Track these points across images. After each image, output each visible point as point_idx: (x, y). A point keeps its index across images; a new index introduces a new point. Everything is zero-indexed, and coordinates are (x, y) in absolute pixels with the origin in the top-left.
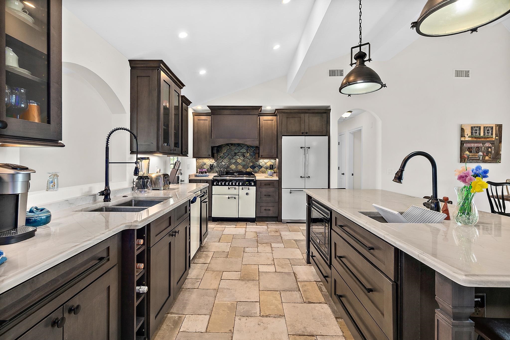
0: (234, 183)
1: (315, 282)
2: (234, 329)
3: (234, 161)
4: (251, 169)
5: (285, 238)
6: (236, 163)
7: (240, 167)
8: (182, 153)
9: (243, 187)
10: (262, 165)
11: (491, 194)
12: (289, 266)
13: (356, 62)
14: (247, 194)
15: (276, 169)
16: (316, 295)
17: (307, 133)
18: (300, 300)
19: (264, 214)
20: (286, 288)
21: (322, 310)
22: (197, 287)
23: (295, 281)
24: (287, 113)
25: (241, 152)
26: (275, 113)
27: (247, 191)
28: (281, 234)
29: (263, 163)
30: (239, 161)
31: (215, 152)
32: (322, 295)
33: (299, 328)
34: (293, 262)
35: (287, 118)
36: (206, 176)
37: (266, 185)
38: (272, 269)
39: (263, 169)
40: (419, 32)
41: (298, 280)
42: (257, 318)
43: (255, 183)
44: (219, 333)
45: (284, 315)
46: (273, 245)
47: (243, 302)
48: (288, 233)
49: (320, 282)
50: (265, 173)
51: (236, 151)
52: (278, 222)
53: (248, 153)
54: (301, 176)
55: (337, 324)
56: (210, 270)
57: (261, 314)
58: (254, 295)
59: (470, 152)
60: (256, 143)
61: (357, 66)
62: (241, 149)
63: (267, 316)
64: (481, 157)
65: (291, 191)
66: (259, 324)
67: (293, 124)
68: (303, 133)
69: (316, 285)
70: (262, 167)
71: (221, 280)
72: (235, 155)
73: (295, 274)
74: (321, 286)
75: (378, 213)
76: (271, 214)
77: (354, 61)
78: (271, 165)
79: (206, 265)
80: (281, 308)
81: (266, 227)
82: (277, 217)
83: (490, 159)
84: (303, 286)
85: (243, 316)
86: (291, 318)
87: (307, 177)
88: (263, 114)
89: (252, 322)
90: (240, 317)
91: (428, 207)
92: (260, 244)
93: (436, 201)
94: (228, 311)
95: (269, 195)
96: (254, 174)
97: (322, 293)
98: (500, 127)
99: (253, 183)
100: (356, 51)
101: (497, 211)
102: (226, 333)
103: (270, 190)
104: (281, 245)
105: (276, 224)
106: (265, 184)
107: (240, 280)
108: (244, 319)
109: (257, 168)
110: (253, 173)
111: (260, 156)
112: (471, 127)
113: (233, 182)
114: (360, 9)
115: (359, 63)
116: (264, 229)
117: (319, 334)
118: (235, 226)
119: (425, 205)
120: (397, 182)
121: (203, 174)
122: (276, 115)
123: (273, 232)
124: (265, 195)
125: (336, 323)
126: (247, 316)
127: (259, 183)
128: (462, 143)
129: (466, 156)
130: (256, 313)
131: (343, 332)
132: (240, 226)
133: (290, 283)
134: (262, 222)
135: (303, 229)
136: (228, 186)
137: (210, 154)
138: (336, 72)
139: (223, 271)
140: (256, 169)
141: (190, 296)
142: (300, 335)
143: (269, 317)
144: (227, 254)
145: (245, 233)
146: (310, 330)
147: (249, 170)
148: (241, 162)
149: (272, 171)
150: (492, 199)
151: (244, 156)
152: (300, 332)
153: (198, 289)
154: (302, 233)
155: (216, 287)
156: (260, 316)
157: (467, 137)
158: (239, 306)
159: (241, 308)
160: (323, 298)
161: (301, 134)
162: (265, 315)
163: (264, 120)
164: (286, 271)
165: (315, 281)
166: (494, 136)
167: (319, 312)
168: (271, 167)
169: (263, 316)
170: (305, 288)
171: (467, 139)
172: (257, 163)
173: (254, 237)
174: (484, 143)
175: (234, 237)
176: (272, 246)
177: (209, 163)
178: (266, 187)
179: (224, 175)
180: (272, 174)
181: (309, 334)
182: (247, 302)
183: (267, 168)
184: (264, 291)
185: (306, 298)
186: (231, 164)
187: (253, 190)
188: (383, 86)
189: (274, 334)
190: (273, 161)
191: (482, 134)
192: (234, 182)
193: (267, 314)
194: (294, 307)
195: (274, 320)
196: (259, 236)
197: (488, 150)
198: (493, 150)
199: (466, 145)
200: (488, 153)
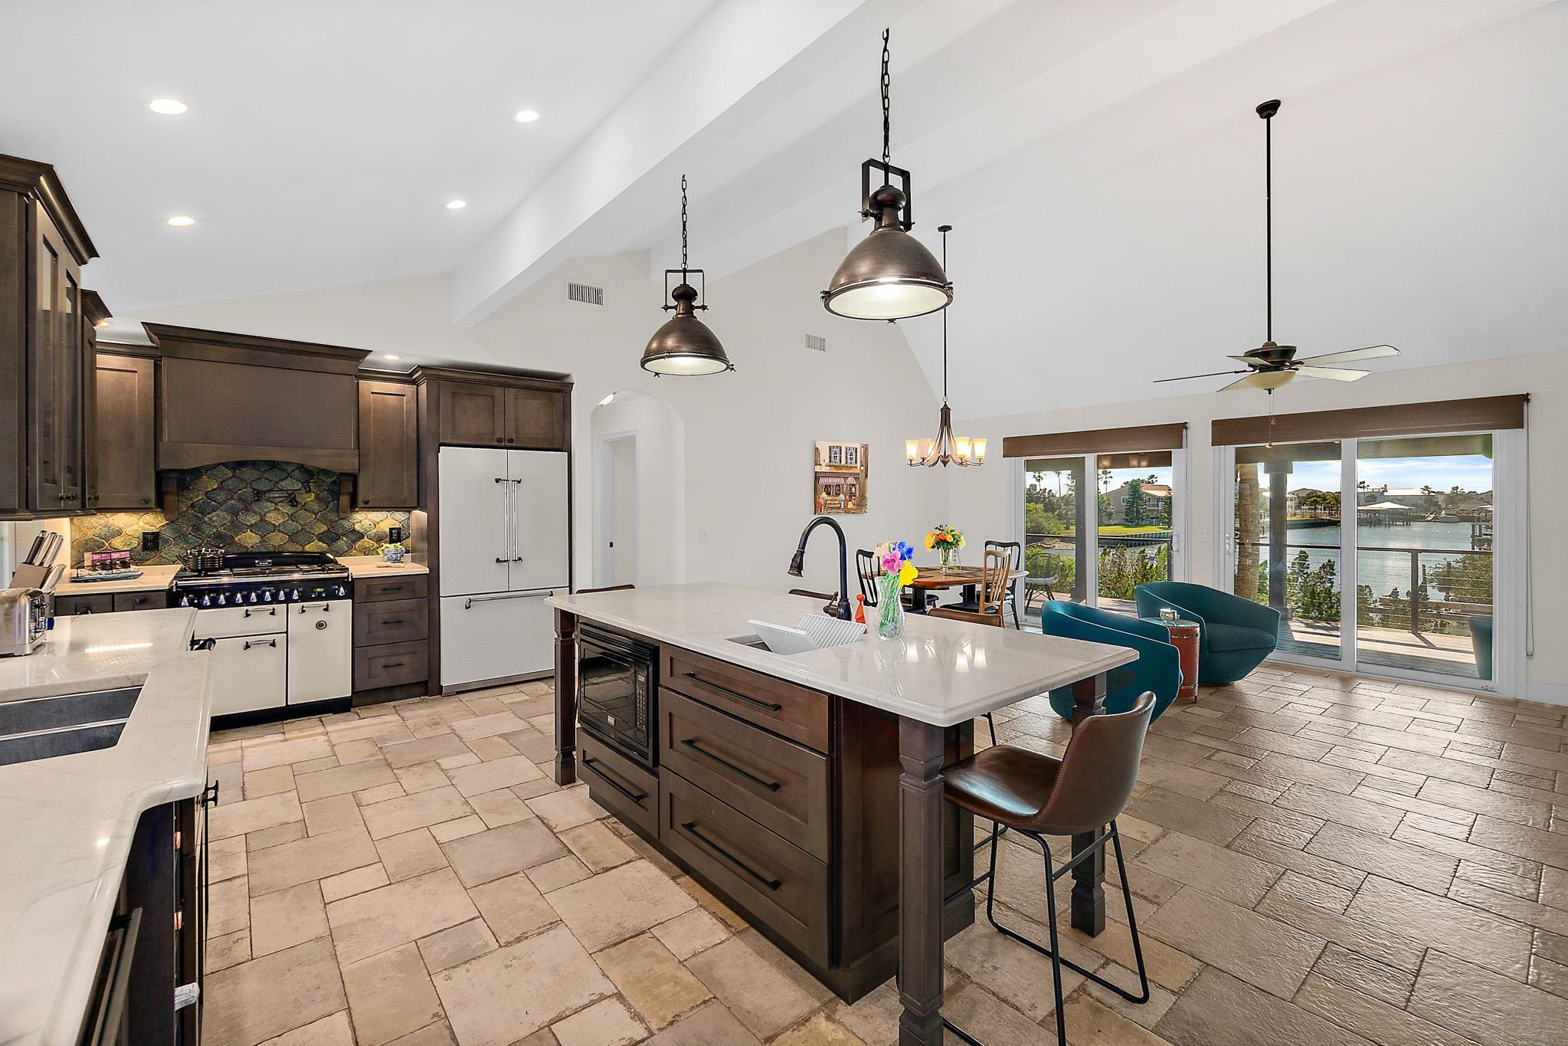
0: (268, 593)
1: (598, 822)
2: (443, 1007)
3: (252, 519)
4: (321, 543)
5: (471, 736)
6: (263, 527)
7: (277, 540)
8: (83, 507)
9: (305, 604)
10: (361, 531)
11: (862, 572)
12: (515, 804)
13: (677, 306)
14: (320, 625)
15: (409, 541)
16: (613, 850)
17: (511, 440)
18: (581, 873)
19: (383, 680)
20: (536, 859)
21: (638, 875)
22: (246, 957)
23: (552, 835)
24: (452, 380)
25: (281, 490)
26: (411, 375)
27: (322, 616)
28: (454, 728)
29: (366, 523)
30: (273, 518)
31: (169, 489)
32: (625, 845)
33: (607, 930)
34: (524, 794)
35: (454, 393)
36: (126, 578)
37: (387, 592)
38: (474, 826)
39: (366, 542)
40: (827, 307)
41: (555, 831)
42: (495, 953)
43: (352, 587)
44: (405, 1037)
45: (561, 920)
46: (445, 763)
47: (432, 934)
48: (471, 722)
49: (608, 817)
50: (374, 552)
51: (262, 486)
52: (427, 697)
53: (310, 491)
54: (498, 559)
55: (680, 890)
56: (264, 892)
57: (502, 942)
58: (455, 905)
59: (828, 494)
60: (350, 464)
61: (680, 316)
62: (282, 480)
63: (518, 940)
64: (843, 503)
65: (470, 602)
66: (507, 967)
67: (472, 415)
68: (500, 440)
69: (603, 827)
70: (361, 536)
71: (326, 904)
72: (256, 501)
73: (541, 820)
74: (616, 826)
75: (757, 636)
76: (405, 675)
77: (672, 302)
78: (394, 529)
79: (237, 882)
80: (546, 907)
81: (395, 717)
82: (425, 683)
83: (854, 507)
84: (574, 841)
85: (454, 967)
86: (579, 919)
87: (515, 561)
88: (375, 375)
89: (486, 970)
90: (445, 973)
91: (833, 615)
92: (402, 771)
93: (845, 604)
94: (402, 975)
95: (399, 622)
96: (332, 557)
97: (624, 841)
98: (866, 448)
99: (342, 589)
100: (676, 281)
101: (872, 602)
102: (427, 1026)
103: (403, 604)
104: (469, 758)
105: (423, 701)
106: (384, 590)
107: (390, 884)
108: (460, 974)
109: (344, 539)
110: (328, 555)
111: (361, 504)
112: (830, 447)
113: (264, 592)
114: (684, 190)
115: (683, 310)
116: (393, 724)
117: (653, 925)
118: (280, 737)
119: (826, 612)
120: (796, 575)
121: (114, 571)
122: (414, 382)
123: (428, 729)
124: (385, 623)
125: (677, 888)
126: (466, 963)
127: (364, 587)
128: (817, 476)
129: (823, 503)
130: (487, 944)
131: (697, 900)
132: (301, 730)
133: (539, 843)
134: (374, 706)
135: (511, 703)
136: (246, 608)
137: (152, 495)
138: (586, 291)
139: (320, 880)
140: (342, 543)
141: (233, 990)
142: (616, 944)
143: (526, 938)
144: (300, 826)
145: (333, 750)
146: (631, 925)
147: (314, 546)
148: (281, 521)
149: (401, 547)
150: (865, 581)
151: (293, 502)
152: (614, 939)
153: (253, 959)
154: (513, 713)
155: (321, 929)
156: (500, 947)
157: (824, 465)
158: (425, 948)
159: (434, 952)
160: (629, 849)
161: (495, 444)
162: (513, 939)
163: (372, 393)
164: (517, 818)
165: (598, 820)
166: (859, 464)
167: (635, 882)
168: (395, 536)
169: (508, 944)
170: (583, 842)
171: (824, 469)
172: (346, 524)
173: (372, 755)
174: (846, 478)
175: (296, 770)
176: (444, 766)
177: (136, 527)
178: (389, 597)
179: (217, 570)
180: (399, 555)
181: (633, 934)
182: (445, 929)
183: (379, 539)
184: (481, 886)
185: (595, 863)
186: (239, 528)
187: (341, 611)
188: (730, 367)
189: (555, 969)
190: (401, 516)
191: (843, 462)
192: (269, 591)
193: (516, 936)
194: (576, 892)
195: (541, 939)
196: (387, 747)
197: (851, 490)
198: (857, 491)
199: (823, 481)
200: (852, 495)
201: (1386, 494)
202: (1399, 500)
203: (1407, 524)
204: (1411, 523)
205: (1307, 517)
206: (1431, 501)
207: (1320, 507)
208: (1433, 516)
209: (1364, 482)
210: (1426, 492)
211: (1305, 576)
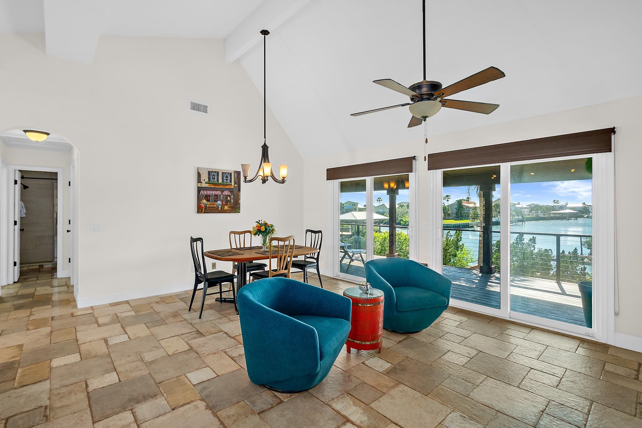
59: (208, 201)
64: (220, 207)
83: (229, 209)
98: (238, 174)
112: (209, 172)
128: (199, 189)
157: (204, 182)
171: (204, 185)
174: (222, 191)
197: (227, 198)
198: (232, 199)
199: (203, 192)
200: (227, 201)
201: (567, 206)
202: (572, 208)
203: (576, 219)
204: (578, 218)
205: (534, 216)
206: (586, 209)
207: (540, 212)
208: (587, 215)
209: (558, 201)
210: (584, 205)
211: (522, 244)
